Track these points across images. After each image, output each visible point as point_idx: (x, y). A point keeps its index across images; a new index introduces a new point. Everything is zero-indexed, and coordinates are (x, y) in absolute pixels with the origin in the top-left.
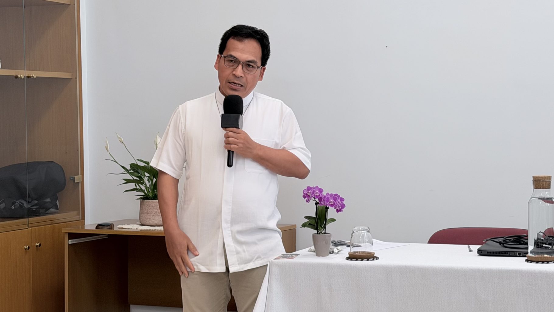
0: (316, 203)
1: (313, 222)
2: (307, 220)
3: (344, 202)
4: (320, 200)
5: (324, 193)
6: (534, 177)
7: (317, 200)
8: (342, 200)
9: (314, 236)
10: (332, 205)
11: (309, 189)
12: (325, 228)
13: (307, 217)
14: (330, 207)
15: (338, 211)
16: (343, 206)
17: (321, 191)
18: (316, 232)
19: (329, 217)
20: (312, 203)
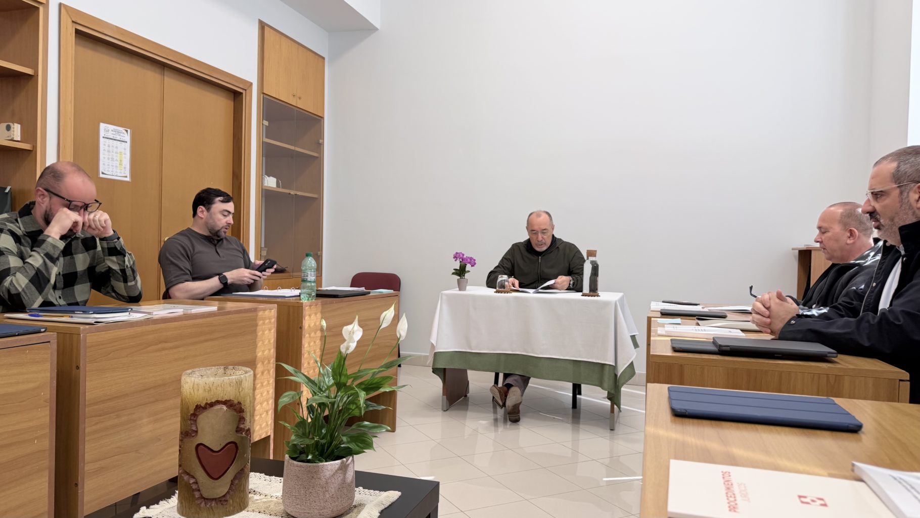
0: (460, 262)
1: (458, 272)
2: (454, 271)
3: (476, 262)
4: (463, 260)
5: (465, 257)
6: (587, 250)
7: (461, 260)
8: (474, 260)
9: (458, 280)
10: (469, 263)
11: (457, 253)
12: (464, 276)
13: (454, 269)
14: (468, 264)
15: (472, 266)
16: (475, 264)
17: (463, 255)
18: (459, 277)
19: (467, 269)
20: (458, 261)
